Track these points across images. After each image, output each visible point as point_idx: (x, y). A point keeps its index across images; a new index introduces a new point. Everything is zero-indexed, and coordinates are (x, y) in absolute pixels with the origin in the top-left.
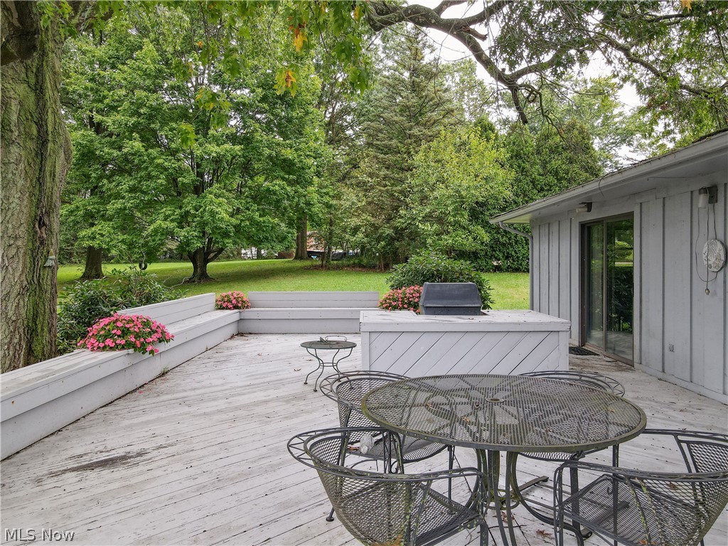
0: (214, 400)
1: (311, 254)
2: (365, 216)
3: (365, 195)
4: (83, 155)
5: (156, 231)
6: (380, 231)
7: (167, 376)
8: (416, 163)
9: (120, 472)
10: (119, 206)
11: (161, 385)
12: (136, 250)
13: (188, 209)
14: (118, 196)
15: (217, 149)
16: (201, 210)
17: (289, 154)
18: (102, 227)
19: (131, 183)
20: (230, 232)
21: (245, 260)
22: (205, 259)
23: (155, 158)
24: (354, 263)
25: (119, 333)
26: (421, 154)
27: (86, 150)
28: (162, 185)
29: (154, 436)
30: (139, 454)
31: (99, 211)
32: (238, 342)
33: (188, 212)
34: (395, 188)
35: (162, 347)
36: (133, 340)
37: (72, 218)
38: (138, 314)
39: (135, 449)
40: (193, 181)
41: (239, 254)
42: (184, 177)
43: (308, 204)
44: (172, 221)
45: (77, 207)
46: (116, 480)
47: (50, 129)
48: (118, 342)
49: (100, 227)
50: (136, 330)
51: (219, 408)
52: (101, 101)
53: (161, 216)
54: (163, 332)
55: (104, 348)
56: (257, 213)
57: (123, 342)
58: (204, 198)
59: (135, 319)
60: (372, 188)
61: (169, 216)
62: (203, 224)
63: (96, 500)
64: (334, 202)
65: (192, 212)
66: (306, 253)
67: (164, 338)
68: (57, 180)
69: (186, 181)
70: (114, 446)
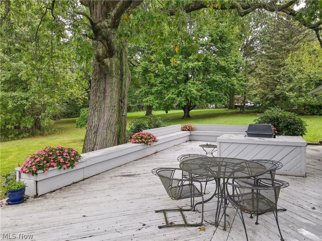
0: (167, 162)
1: (236, 107)
2: (259, 89)
3: (260, 80)
4: (144, 71)
5: (169, 99)
6: (267, 96)
7: (157, 154)
8: (286, 63)
9: (131, 178)
10: (156, 89)
11: (154, 156)
12: (162, 106)
13: (181, 89)
14: (156, 85)
15: (192, 64)
16: (186, 90)
17: (223, 64)
18: (151, 97)
19: (160, 80)
20: (197, 98)
21: (210, 109)
22: (189, 109)
23: (168, 70)
24: (256, 111)
25: (140, 138)
26: (289, 58)
27: (145, 69)
28: (171, 81)
29: (144, 170)
30: (138, 175)
31: (149, 91)
32: (188, 143)
33: (181, 90)
34: (275, 76)
35: (155, 144)
36: (144, 140)
37: (141, 94)
38: (147, 132)
39: (137, 173)
40: (183, 78)
41: (207, 106)
42: (179, 77)
43: (232, 85)
44: (175, 94)
45: (142, 90)
46: (129, 180)
47: (124, 71)
48: (139, 141)
49: (150, 98)
50: (145, 137)
51: (167, 165)
52: (150, 50)
53: (171, 93)
54: (155, 138)
55: (136, 143)
56: (209, 90)
57: (141, 141)
58: (187, 85)
59: (146, 134)
60: (264, 76)
61: (174, 92)
62: (186, 95)
63: (123, 184)
64: (245, 84)
65: (182, 91)
66: (234, 106)
67: (155, 141)
68: (126, 87)
69: (180, 78)
70: (133, 172)
